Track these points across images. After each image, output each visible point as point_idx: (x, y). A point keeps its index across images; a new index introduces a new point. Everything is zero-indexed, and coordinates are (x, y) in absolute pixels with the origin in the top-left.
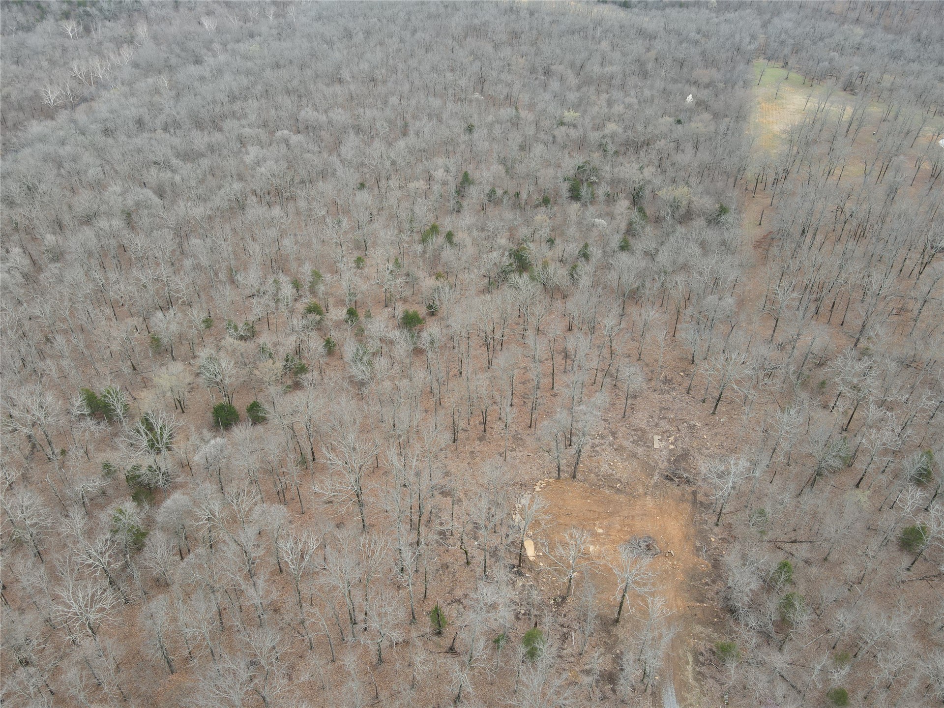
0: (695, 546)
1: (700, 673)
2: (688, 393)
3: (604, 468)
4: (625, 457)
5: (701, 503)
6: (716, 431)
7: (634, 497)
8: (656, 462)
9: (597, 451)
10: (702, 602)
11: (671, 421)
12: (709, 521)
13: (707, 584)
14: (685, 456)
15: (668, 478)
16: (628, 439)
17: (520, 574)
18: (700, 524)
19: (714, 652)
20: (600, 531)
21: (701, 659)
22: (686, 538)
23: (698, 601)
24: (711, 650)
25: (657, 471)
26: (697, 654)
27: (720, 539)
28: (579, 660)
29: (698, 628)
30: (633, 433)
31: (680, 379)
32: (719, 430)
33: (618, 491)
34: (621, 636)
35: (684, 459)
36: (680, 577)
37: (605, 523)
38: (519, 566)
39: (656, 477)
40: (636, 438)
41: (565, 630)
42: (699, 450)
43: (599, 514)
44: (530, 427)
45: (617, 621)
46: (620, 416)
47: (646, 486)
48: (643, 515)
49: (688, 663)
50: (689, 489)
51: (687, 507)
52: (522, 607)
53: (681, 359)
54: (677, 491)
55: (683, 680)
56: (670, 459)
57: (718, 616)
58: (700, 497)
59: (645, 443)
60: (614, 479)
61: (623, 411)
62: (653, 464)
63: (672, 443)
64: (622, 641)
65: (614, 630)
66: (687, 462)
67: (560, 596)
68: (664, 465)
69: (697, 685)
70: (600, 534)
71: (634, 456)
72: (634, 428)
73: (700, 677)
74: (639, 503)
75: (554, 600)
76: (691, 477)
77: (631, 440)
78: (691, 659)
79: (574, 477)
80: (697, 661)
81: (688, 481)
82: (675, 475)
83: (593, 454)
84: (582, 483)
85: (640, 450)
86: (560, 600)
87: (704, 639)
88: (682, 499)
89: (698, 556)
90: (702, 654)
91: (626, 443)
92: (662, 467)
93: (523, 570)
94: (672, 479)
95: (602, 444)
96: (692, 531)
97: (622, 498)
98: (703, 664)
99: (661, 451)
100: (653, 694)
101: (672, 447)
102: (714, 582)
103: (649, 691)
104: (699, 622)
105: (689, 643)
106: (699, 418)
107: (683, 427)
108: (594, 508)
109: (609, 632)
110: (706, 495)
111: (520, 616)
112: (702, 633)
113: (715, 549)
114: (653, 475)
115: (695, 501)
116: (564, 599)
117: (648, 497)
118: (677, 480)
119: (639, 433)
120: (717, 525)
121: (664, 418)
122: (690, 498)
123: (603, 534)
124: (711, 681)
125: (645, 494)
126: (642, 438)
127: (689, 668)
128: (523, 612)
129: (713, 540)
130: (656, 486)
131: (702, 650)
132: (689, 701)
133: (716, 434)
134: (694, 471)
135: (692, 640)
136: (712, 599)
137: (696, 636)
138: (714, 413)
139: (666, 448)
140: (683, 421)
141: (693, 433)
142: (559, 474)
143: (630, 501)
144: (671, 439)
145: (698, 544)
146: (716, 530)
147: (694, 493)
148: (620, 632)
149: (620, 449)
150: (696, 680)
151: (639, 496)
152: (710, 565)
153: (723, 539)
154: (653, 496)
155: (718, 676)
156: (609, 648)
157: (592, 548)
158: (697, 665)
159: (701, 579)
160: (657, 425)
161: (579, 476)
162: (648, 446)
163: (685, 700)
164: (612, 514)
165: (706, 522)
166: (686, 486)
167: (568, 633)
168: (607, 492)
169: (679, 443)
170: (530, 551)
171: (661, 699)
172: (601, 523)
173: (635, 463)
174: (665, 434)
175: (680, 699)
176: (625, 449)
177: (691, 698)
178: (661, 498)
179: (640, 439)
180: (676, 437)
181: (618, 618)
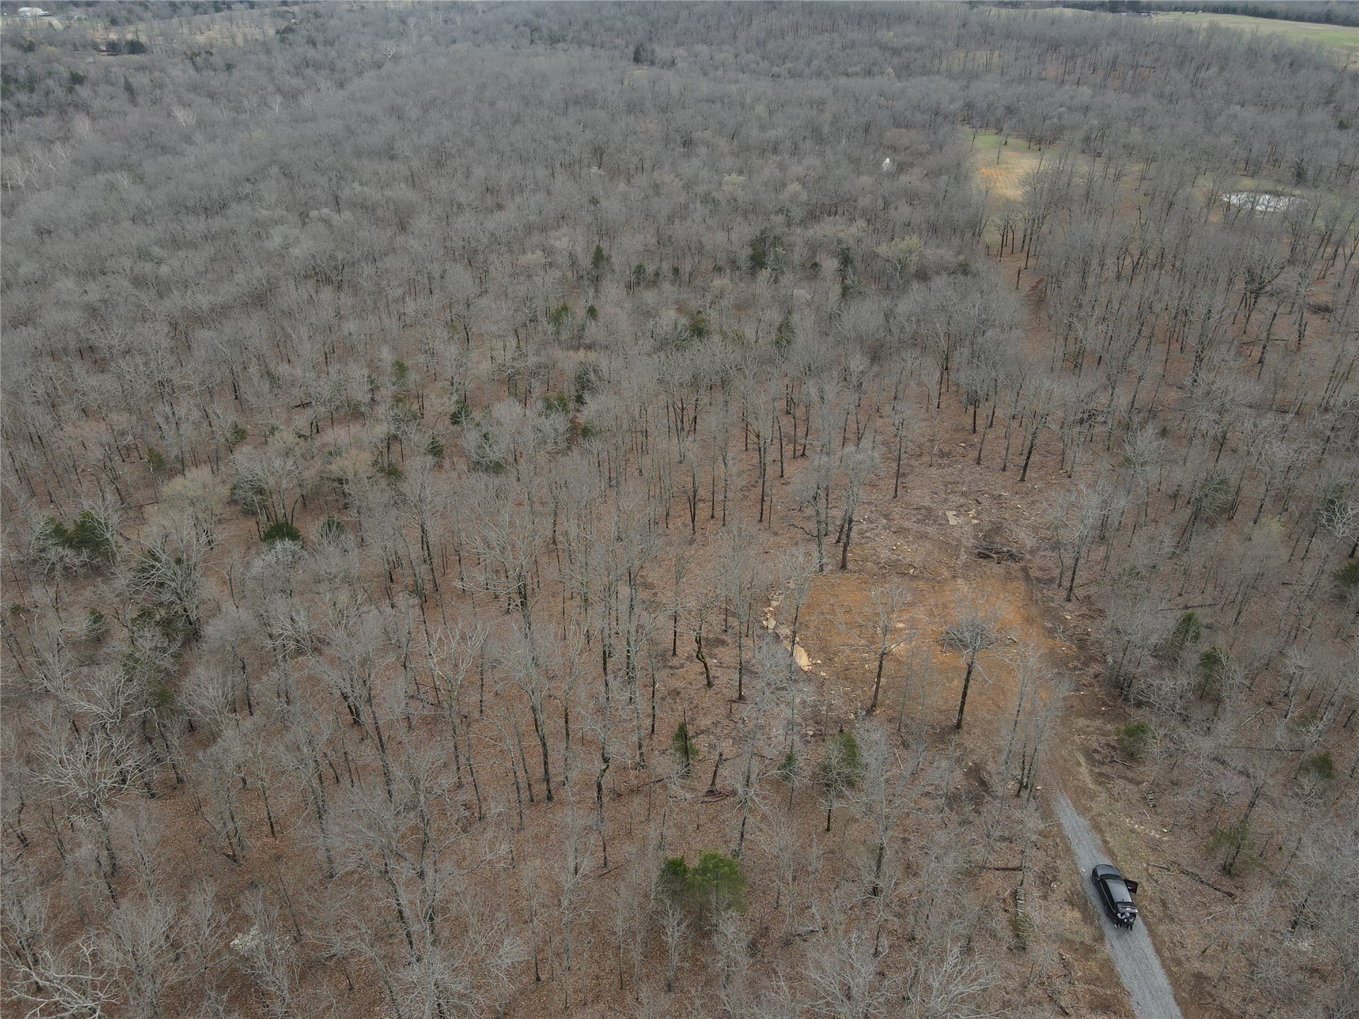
0: (1044, 627)
1: (1101, 774)
2: (979, 463)
3: (884, 554)
4: (911, 539)
5: (1037, 579)
6: (1032, 499)
7: (939, 582)
8: (959, 541)
9: (869, 537)
10: (1077, 690)
11: (963, 494)
12: (1056, 597)
13: (1077, 668)
14: (997, 529)
15: (982, 556)
16: (909, 519)
18: (1044, 602)
19: (1113, 747)
20: (901, 626)
21: (1097, 757)
22: (1029, 620)
23: (1070, 690)
24: (1108, 745)
25: (963, 550)
26: (1090, 754)
27: (1078, 616)
29: (1081, 722)
30: (914, 512)
31: (962, 451)
32: (1036, 497)
33: (914, 578)
34: (969, 745)
35: (997, 534)
36: (1036, 665)
37: (905, 616)
39: (964, 557)
40: (920, 517)
42: (1015, 521)
43: (893, 606)
44: (761, 521)
45: (958, 727)
46: (890, 497)
47: (952, 568)
48: (957, 601)
49: (1079, 764)
50: (1016, 565)
51: (1021, 586)
52: (809, 728)
54: (999, 570)
55: (1078, 786)
56: (976, 535)
57: (1104, 704)
58: (1035, 573)
59: (935, 521)
60: (902, 565)
61: (893, 490)
62: (955, 543)
63: (973, 518)
64: (973, 751)
65: (957, 739)
66: (1003, 537)
67: (862, 709)
68: (970, 542)
69: (1100, 789)
70: (901, 629)
71: (924, 536)
72: (915, 506)
73: (1101, 779)
74: (948, 588)
75: (856, 713)
76: (1013, 551)
77: (915, 519)
78: (1082, 760)
79: (844, 568)
80: (1092, 761)
81: (1011, 556)
82: (990, 550)
83: (864, 541)
84: (857, 575)
85: (931, 530)
86: (864, 713)
87: (1093, 733)
88: (1009, 577)
89: (1054, 638)
90: (1096, 751)
91: (908, 524)
92: (970, 545)
93: (796, 684)
94: (989, 557)
95: (873, 529)
96: (1034, 611)
97: (921, 585)
98: (1103, 764)
99: (961, 527)
100: (1040, 808)
101: (976, 521)
102: (1086, 665)
104: (1079, 715)
105: (1073, 741)
106: (1004, 487)
107: (985, 499)
108: (885, 600)
109: (949, 742)
110: (1042, 569)
111: (808, 738)
112: (1088, 726)
113: (1075, 627)
114: (958, 555)
115: (1028, 579)
116: (869, 711)
117: (959, 581)
118: (995, 556)
119: (924, 511)
120: (1069, 600)
121: (952, 492)
122: (1020, 575)
123: (905, 629)
124: (1121, 782)
125: (954, 577)
126: (928, 515)
127: (1083, 770)
128: (811, 733)
129: (1069, 617)
130: (966, 566)
131: (1095, 746)
132: (1096, 810)
133: (1033, 502)
134: (1016, 545)
135: (1076, 737)
136: (1091, 685)
137: (1079, 731)
138: (1022, 480)
139: (967, 524)
140: (982, 492)
141: (1000, 503)
143: (934, 587)
144: (972, 513)
145: (1050, 625)
146: (1069, 606)
147: (1024, 569)
148: (966, 740)
149: (901, 531)
150: (1098, 783)
151: (945, 580)
152: (1074, 646)
153: (1083, 615)
154: (966, 578)
155: (1130, 774)
157: (893, 647)
158: (1094, 766)
159: (1066, 664)
160: (946, 500)
161: (850, 566)
162: (940, 524)
163: (1089, 810)
164: (912, 605)
165: (1052, 600)
166: (1009, 563)
168: (898, 580)
169: (985, 517)
170: (803, 661)
171: (1052, 812)
172: (899, 617)
173: (928, 545)
174: (961, 510)
175: (1084, 811)
176: (908, 530)
177: (1097, 806)
178: (979, 579)
179: (927, 517)
180: (977, 511)
181: (959, 724)
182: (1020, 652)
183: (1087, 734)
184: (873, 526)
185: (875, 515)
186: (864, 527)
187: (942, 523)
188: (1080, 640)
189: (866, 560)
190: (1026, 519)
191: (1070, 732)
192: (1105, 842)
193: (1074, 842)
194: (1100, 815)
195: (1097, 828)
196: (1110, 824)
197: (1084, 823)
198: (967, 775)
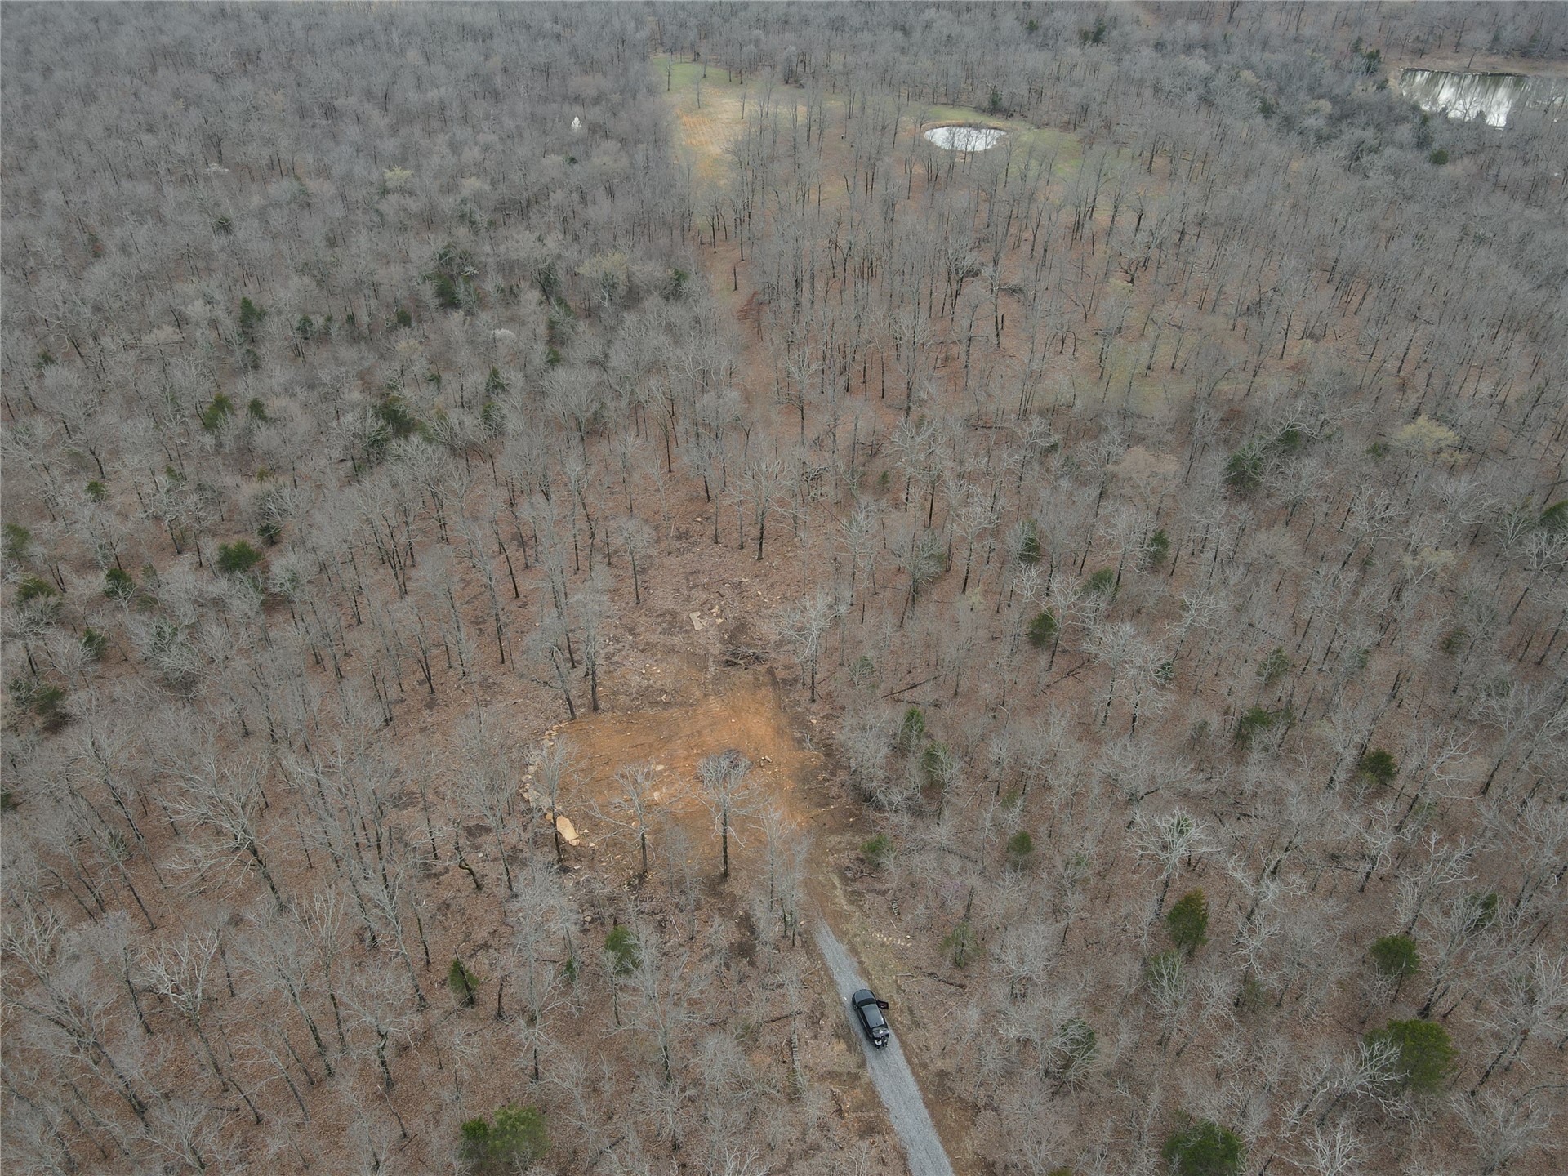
0: (794, 738)
1: (854, 892)
2: (717, 543)
3: (635, 681)
4: (659, 656)
5: (784, 681)
6: (771, 581)
7: (692, 705)
8: (706, 649)
9: (617, 662)
10: (827, 805)
11: (705, 587)
12: (802, 700)
13: (826, 780)
14: (741, 627)
15: (729, 664)
16: (654, 631)
17: (565, 870)
18: (791, 707)
19: (862, 860)
20: (660, 767)
21: (849, 874)
22: (780, 732)
23: (821, 806)
24: (858, 859)
25: (711, 659)
26: (842, 872)
27: (823, 718)
28: (692, 947)
29: (834, 839)
30: (659, 620)
31: (699, 528)
32: (775, 578)
33: (667, 705)
34: (738, 892)
35: (741, 632)
36: (789, 785)
37: (664, 754)
38: (560, 860)
39: (712, 669)
40: (665, 625)
41: (658, 917)
42: (757, 612)
43: (651, 745)
44: (503, 661)
45: (726, 874)
46: (632, 604)
47: (702, 685)
48: (711, 725)
49: (834, 887)
50: (762, 669)
51: (767, 692)
52: (586, 913)
53: (691, 500)
54: (747, 677)
55: (835, 911)
56: (722, 638)
57: (853, 815)
58: (781, 674)
59: (681, 628)
60: (654, 691)
61: (634, 595)
62: (702, 652)
63: (718, 616)
64: (741, 898)
65: (726, 888)
66: (747, 634)
67: (635, 877)
68: (716, 649)
69: (854, 908)
70: (661, 772)
71: (671, 650)
72: (659, 613)
73: (855, 897)
74: (700, 711)
75: (629, 884)
76: (758, 651)
77: (660, 630)
78: (837, 881)
79: (596, 708)
80: (845, 880)
81: (757, 658)
82: (736, 656)
83: (612, 668)
84: (610, 713)
85: (678, 640)
86: (637, 881)
87: (844, 849)
88: (757, 685)
89: (803, 749)
90: (848, 868)
91: (654, 638)
92: (716, 652)
93: (567, 864)
94: (736, 663)
95: (620, 650)
96: (784, 720)
97: (675, 712)
98: (854, 880)
99: (707, 631)
100: (804, 944)
101: (720, 621)
102: (833, 774)
103: (798, 943)
104: (833, 832)
105: (828, 863)
106: (743, 570)
107: (726, 589)
108: (642, 739)
109: (719, 894)
110: (786, 668)
111: (587, 926)
112: (840, 843)
113: (820, 732)
114: (707, 668)
115: (774, 682)
116: (642, 877)
117: (711, 699)
118: (741, 662)
119: (668, 617)
120: (814, 701)
121: (695, 586)
122: (767, 679)
123: (665, 770)
124: (869, 896)
125: (705, 695)
126: (674, 622)
127: (839, 892)
128: (588, 919)
129: (815, 721)
130: (716, 680)
131: (847, 863)
132: (851, 933)
133: (772, 585)
134: (760, 643)
135: (830, 857)
136: (839, 796)
137: (835, 850)
138: (760, 558)
139: (712, 625)
140: (722, 582)
141: (741, 593)
142: (572, 712)
143: (687, 712)
144: (715, 610)
145: (799, 735)
146: (814, 707)
147: (771, 672)
148: (734, 887)
149: (649, 648)
150: (852, 902)
151: (697, 701)
152: (821, 755)
153: (827, 716)
154: (716, 693)
155: (877, 886)
156: (726, 913)
157: (656, 795)
158: (847, 885)
159: (816, 777)
160: (689, 599)
161: (602, 705)
162: (686, 631)
163: (846, 933)
164: (668, 739)
165: (798, 703)
166: (756, 667)
167: (664, 920)
168: (651, 712)
169: (728, 612)
170: (569, 833)
171: (815, 945)
172: (658, 757)
173: (676, 659)
174: (705, 607)
175: (841, 935)
176: (655, 645)
177: (852, 927)
178: (729, 693)
179: (672, 624)
180: (720, 606)
181: (726, 870)
182: (774, 773)
183: (839, 851)
184: (619, 646)
185: (620, 631)
186: (611, 649)
187: (687, 629)
188: (827, 746)
189: (618, 693)
190: (767, 608)
191: (825, 853)
192: (861, 963)
193: (836, 971)
194: (855, 935)
195: (854, 951)
196: (865, 943)
197: (843, 948)
198: (739, 925)
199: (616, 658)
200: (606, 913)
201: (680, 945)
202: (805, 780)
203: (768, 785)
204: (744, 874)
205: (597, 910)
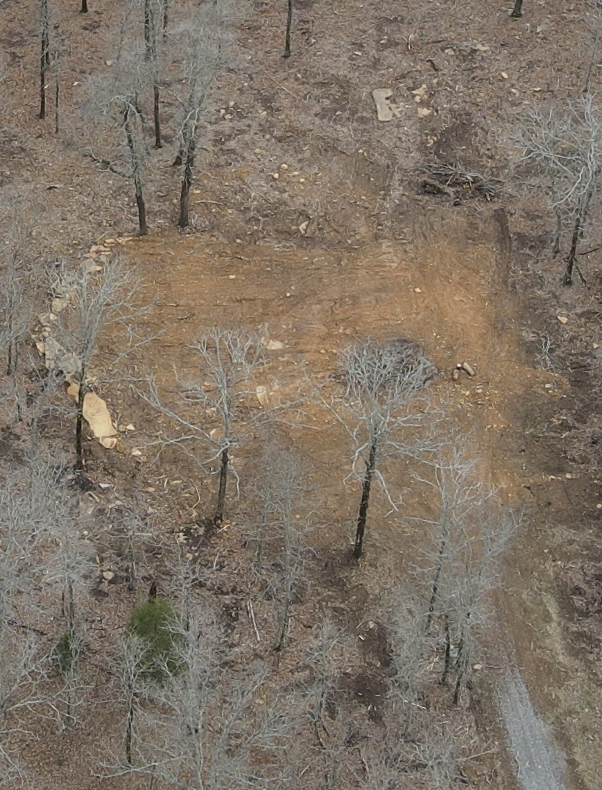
0: (521, 342)
1: (580, 635)
3: (259, 189)
4: (307, 154)
5: (521, 238)
6: (529, 57)
7: (349, 249)
8: (392, 157)
9: (233, 151)
10: (560, 470)
11: (410, 49)
12: (548, 277)
13: (565, 426)
14: (461, 128)
15: (429, 189)
16: (307, 109)
17: (84, 485)
18: (526, 287)
20: (276, 345)
21: (579, 602)
22: (497, 327)
23: (549, 470)
25: (397, 176)
26: (566, 594)
27: (580, 316)
28: (275, 664)
29: (561, 534)
30: (317, 92)
32: (538, 54)
33: (306, 241)
34: (373, 587)
35: (460, 139)
36: (498, 422)
37: (285, 324)
38: (78, 466)
39: (396, 193)
40: (327, 102)
41: (227, 599)
42: (495, 108)
43: (266, 304)
44: (42, 115)
45: (357, 553)
46: (276, 56)
47: (374, 218)
48: (378, 290)
49: (547, 618)
50: (485, 209)
51: (487, 252)
52: (107, 565)
54: (456, 218)
55: (541, 660)
56: (424, 143)
58: (518, 224)
59: (354, 112)
60: (288, 213)
61: (282, 41)
62: (384, 161)
63: (423, 104)
64: (377, 599)
65: (353, 577)
67: (199, 522)
68: (410, 160)
69: (577, 664)
70: (276, 354)
71: (330, 147)
72: (320, 79)
73: (581, 643)
74: (363, 262)
75: (187, 532)
76: (485, 178)
77: (317, 109)
78: (553, 609)
79: (183, 222)
80: (568, 609)
81: (479, 189)
82: (443, 178)
83: (222, 159)
84: (206, 236)
85: (344, 132)
86: (201, 531)
87: (577, 555)
88: (471, 236)
89: (534, 365)
90: (578, 591)
91: (304, 120)
92: (409, 165)
93: (89, 476)
94: (440, 191)
95: (242, 132)
96: (508, 307)
97: (319, 256)
98: (586, 614)
99: (398, 126)
100: (475, 706)
101: (425, 112)
102: (581, 418)
103: (464, 701)
105: (543, 573)
106: (482, 31)
107: (447, 56)
108: (251, 291)
109: (340, 584)
110: (530, 216)
111: (105, 587)
112: (571, 542)
113: (571, 340)
114: (387, 189)
115: (503, 236)
116: (211, 525)
117: (385, 245)
118: (450, 190)
119: (334, 89)
120: (568, 283)
121: (392, 44)
122: (491, 228)
123: (282, 353)
125: (377, 237)
127: (554, 629)
128: (109, 575)
129: (564, 320)
130: (400, 213)
131: (578, 580)
132: (564, 705)
133: (531, 65)
134: (490, 163)
135: (549, 565)
136: (585, 460)
137: (558, 553)
138: (517, 14)
139: (409, 118)
140: (442, 44)
141: (472, 70)
142: (142, 222)
143: (339, 260)
144: (420, 92)
145: (531, 337)
146: (568, 295)
147: (500, 217)
148: (369, 578)
149: (291, 137)
150: (575, 653)
151: (361, 243)
152: (565, 380)
153: (588, 315)
154: (396, 238)
156: (348, 619)
157: (260, 392)
158: (571, 619)
159: (548, 418)
160: (376, 63)
161: (194, 219)
162: (362, 120)
163: (552, 704)
164: (299, 299)
165: (540, 282)
166: (475, 203)
167: (237, 605)
168: (277, 247)
169: (441, 99)
170: (101, 425)
171: (494, 712)
172: (275, 327)
173: (336, 165)
174: (402, 84)
175: (544, 705)
176: (304, 134)
177: (567, 696)
178: (420, 241)
179: (339, 104)
180: (430, 87)
181: (359, 546)
182: (474, 395)
183: (567, 557)
184: (241, 125)
185: (248, 99)
186: (226, 127)
187: (364, 117)
188: (579, 367)
189: (223, 203)
190: (514, 104)
191: (540, 554)
192: (572, 763)
193: (524, 766)
194: (570, 712)
195: (562, 738)
196: (585, 729)
197: (544, 729)
198: (364, 645)
199: (232, 144)
200: (140, 572)
201: (257, 656)
202: (527, 418)
203: (459, 414)
204: (388, 560)
205: (126, 564)
